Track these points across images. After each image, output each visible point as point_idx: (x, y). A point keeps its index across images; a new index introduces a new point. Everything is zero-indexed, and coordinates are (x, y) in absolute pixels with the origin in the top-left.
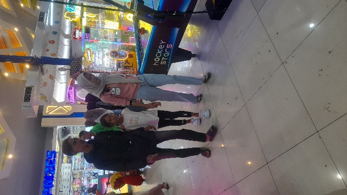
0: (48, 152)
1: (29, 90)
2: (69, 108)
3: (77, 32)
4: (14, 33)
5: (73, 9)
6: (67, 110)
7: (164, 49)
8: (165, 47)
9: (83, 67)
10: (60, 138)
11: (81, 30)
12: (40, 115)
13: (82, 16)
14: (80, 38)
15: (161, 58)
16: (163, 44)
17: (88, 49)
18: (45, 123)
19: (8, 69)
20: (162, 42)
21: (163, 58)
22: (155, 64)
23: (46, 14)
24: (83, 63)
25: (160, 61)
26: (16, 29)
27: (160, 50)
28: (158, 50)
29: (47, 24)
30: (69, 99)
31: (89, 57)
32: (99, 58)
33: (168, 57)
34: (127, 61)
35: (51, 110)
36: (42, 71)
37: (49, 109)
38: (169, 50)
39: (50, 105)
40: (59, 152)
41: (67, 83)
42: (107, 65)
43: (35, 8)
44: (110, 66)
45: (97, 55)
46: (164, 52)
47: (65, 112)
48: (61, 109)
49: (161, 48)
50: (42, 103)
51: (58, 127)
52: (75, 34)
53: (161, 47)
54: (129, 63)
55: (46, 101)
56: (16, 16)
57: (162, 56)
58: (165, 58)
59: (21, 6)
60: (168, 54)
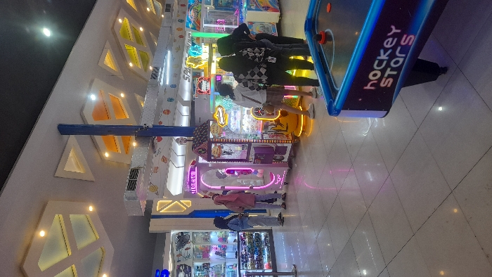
0: (157, 271)
1: (134, 173)
2: (188, 203)
3: (204, 83)
4: (120, 100)
5: (197, 52)
6: (185, 206)
7: (394, 48)
8: (398, 44)
9: (211, 136)
10: (175, 250)
11: (209, 80)
12: (149, 215)
13: (210, 61)
14: (208, 92)
15: (383, 71)
16: (394, 36)
17: (219, 106)
18: (155, 226)
19: (110, 147)
20: (394, 30)
21: (388, 72)
22: (368, 87)
23: (160, 70)
24: (212, 129)
25: (380, 80)
26: (122, 95)
27: (386, 50)
28: (382, 51)
29: (161, 84)
30: (190, 186)
31: (222, 119)
32: (235, 119)
33: (399, 69)
34: (278, 121)
35: (163, 206)
36: (153, 146)
37: (161, 204)
38: (405, 50)
39: (162, 198)
40: (173, 271)
41: (185, 166)
42: (248, 129)
43: (146, 69)
44: (253, 130)
45: (232, 114)
46: (392, 56)
47: (183, 209)
48: (176, 205)
49: (389, 46)
50: (151, 196)
51: (173, 233)
52: (200, 86)
53: (388, 43)
54: (281, 125)
55: (157, 194)
56: (123, 78)
57: (388, 65)
58: (393, 69)
59: (129, 66)
60: (401, 60)
